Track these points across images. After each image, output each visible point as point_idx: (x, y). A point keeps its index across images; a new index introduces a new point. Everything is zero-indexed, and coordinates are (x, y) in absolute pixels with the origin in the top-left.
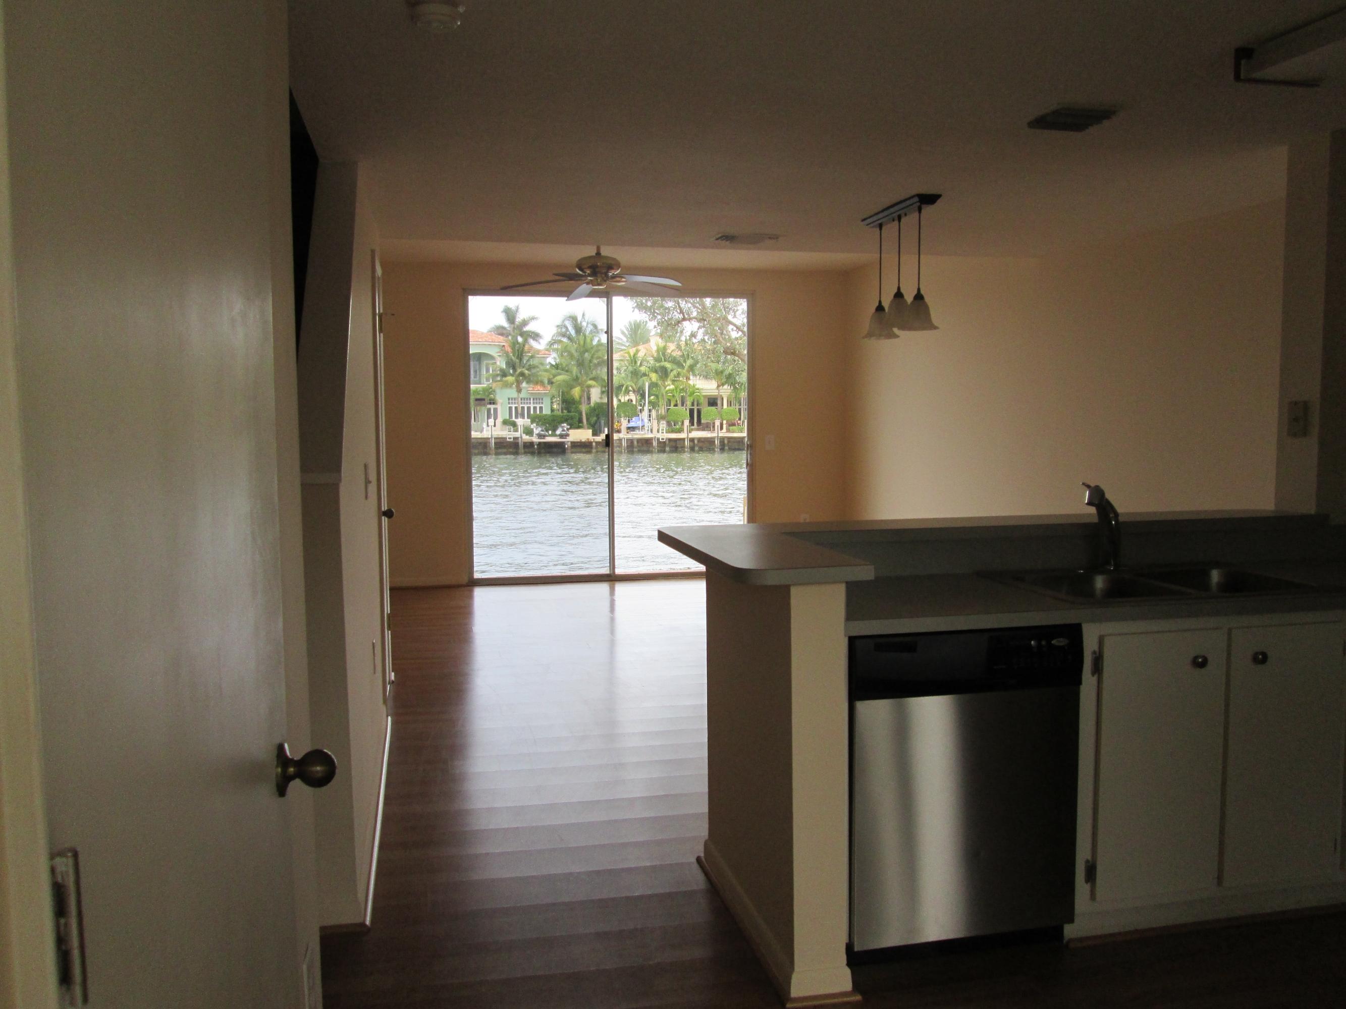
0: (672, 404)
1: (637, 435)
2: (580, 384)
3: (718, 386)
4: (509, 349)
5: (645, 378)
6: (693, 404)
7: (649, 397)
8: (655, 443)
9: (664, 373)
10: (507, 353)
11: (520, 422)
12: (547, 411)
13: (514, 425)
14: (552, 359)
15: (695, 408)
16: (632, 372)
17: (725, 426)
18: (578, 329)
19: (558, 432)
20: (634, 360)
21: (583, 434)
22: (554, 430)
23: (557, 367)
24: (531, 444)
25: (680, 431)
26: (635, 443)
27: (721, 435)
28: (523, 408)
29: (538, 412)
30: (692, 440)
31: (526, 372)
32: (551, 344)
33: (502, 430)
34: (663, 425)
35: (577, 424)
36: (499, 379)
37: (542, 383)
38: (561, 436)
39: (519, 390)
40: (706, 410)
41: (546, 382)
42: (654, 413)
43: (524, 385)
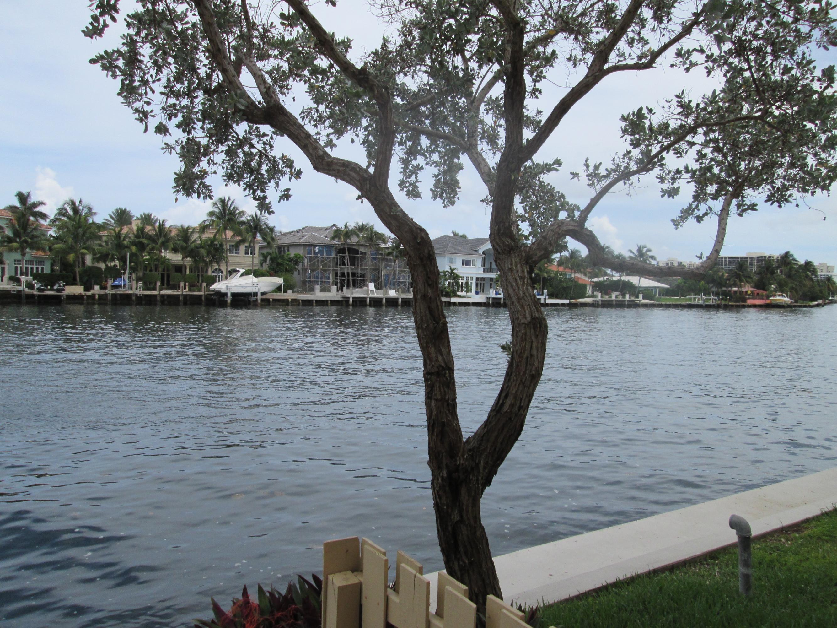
0: (148, 269)
1: (121, 291)
2: (76, 252)
3: (183, 258)
4: (15, 222)
5: (126, 249)
6: (164, 270)
7: (130, 263)
8: (134, 298)
9: (141, 247)
10: (13, 226)
11: (23, 278)
12: (47, 270)
13: (18, 281)
14: (52, 232)
15: (166, 273)
16: (116, 245)
17: (187, 287)
18: (76, 210)
19: (55, 287)
20: (118, 235)
21: (78, 290)
22: (52, 286)
23: (56, 238)
24: (32, 296)
25: (154, 289)
26: (118, 297)
27: (184, 293)
28: (27, 268)
29: (40, 271)
30: (163, 296)
31: (29, 240)
32: (53, 221)
33: (8, 284)
34: (141, 284)
35: (73, 283)
36: (6, 244)
37: (43, 250)
38: (58, 290)
39: (23, 254)
40: (174, 274)
41: (47, 248)
42: (134, 276)
43: (28, 250)
